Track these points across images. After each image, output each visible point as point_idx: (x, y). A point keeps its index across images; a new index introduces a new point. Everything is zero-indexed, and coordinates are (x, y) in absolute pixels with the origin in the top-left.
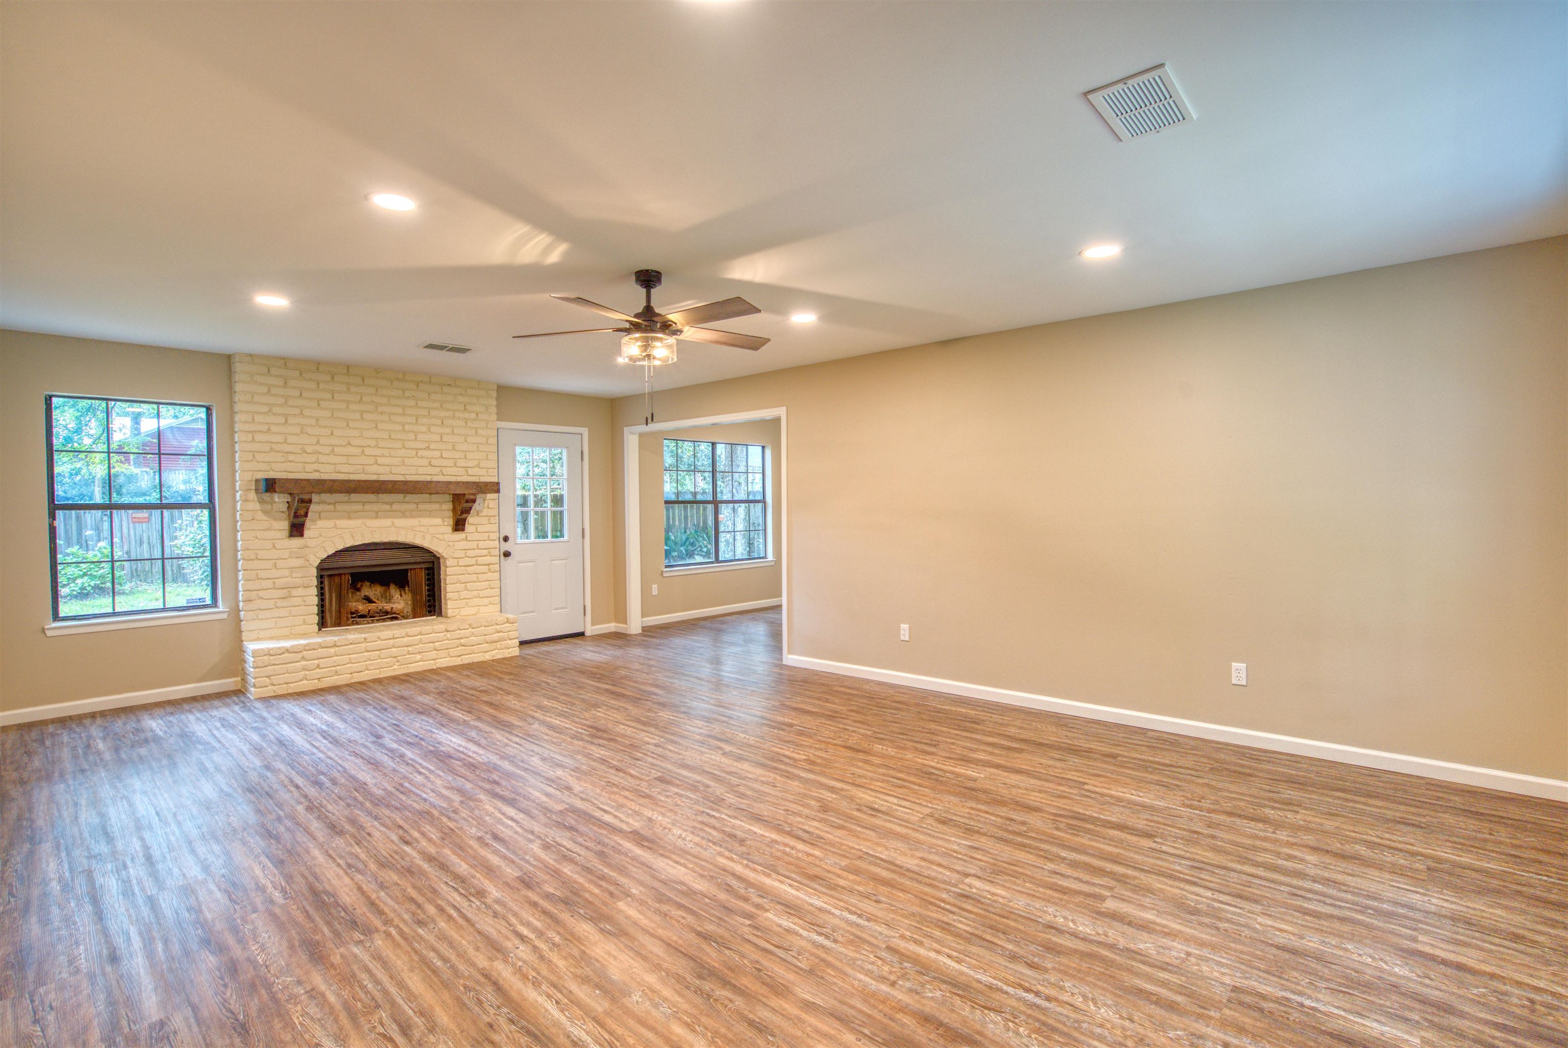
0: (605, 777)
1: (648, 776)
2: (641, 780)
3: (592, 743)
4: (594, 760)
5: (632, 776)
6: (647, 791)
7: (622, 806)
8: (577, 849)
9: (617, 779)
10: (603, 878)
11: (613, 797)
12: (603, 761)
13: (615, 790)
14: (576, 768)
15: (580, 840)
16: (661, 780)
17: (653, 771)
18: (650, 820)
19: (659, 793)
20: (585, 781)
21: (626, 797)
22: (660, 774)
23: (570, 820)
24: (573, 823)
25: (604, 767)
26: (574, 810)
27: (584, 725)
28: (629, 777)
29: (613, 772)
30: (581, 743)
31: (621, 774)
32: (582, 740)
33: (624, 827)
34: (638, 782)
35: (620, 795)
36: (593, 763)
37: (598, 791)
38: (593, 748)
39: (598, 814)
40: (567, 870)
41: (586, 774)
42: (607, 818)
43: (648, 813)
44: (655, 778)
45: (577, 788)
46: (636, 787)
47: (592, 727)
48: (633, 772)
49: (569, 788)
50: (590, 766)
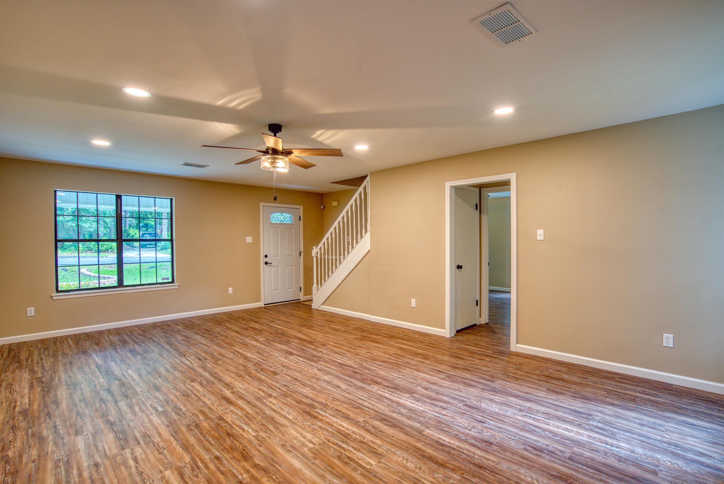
0: (303, 375)
1: (282, 376)
2: (286, 374)
3: (312, 399)
4: (309, 385)
5: (290, 376)
6: (284, 369)
7: (295, 363)
8: (311, 351)
9: (297, 374)
10: (302, 346)
11: (299, 366)
12: (304, 385)
13: (298, 369)
14: (318, 381)
15: (311, 353)
16: (276, 374)
17: (278, 378)
18: (286, 359)
19: (279, 368)
20: (312, 373)
21: (294, 366)
22: (275, 377)
23: (315, 359)
24: (314, 358)
25: (304, 381)
26: (314, 361)
27: (321, 420)
28: (291, 375)
29: (299, 378)
30: (320, 400)
31: (295, 377)
32: (320, 403)
33: (295, 356)
34: (287, 373)
35: (296, 367)
36: (310, 383)
37: (306, 369)
38: (311, 395)
39: (305, 360)
40: (313, 347)
41: (313, 377)
42: (302, 359)
43: (286, 361)
44: (278, 374)
45: (315, 370)
46: (288, 370)
47: (315, 417)
48: (289, 378)
49: (319, 370)
50: (311, 382)
